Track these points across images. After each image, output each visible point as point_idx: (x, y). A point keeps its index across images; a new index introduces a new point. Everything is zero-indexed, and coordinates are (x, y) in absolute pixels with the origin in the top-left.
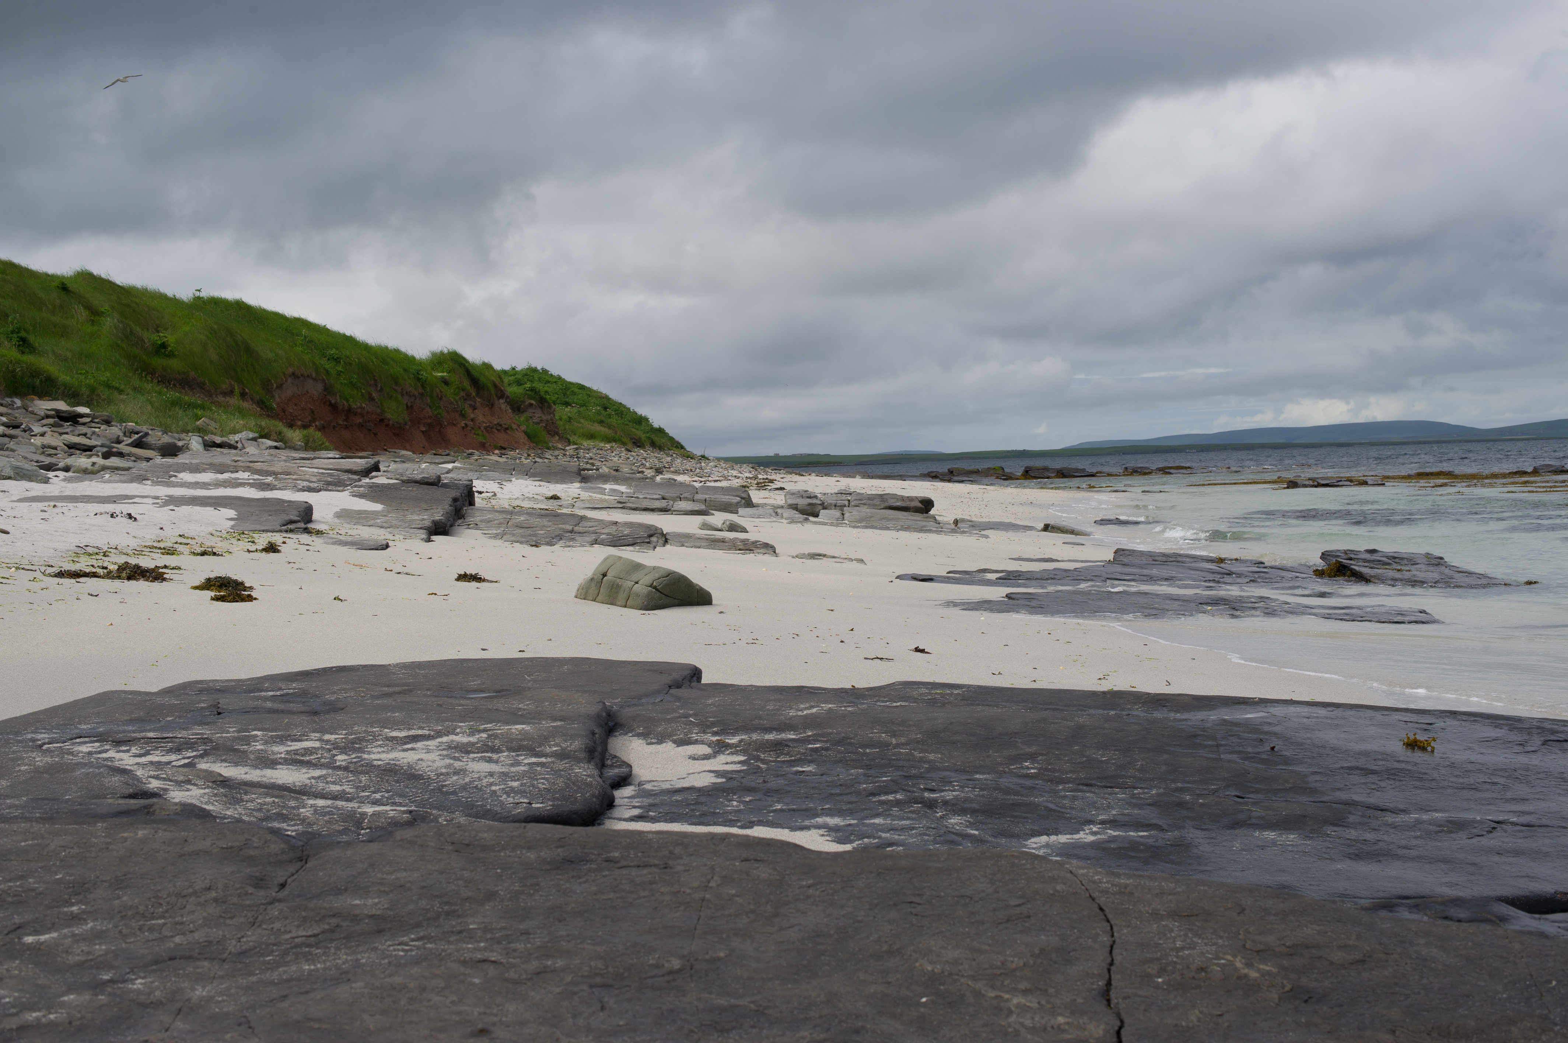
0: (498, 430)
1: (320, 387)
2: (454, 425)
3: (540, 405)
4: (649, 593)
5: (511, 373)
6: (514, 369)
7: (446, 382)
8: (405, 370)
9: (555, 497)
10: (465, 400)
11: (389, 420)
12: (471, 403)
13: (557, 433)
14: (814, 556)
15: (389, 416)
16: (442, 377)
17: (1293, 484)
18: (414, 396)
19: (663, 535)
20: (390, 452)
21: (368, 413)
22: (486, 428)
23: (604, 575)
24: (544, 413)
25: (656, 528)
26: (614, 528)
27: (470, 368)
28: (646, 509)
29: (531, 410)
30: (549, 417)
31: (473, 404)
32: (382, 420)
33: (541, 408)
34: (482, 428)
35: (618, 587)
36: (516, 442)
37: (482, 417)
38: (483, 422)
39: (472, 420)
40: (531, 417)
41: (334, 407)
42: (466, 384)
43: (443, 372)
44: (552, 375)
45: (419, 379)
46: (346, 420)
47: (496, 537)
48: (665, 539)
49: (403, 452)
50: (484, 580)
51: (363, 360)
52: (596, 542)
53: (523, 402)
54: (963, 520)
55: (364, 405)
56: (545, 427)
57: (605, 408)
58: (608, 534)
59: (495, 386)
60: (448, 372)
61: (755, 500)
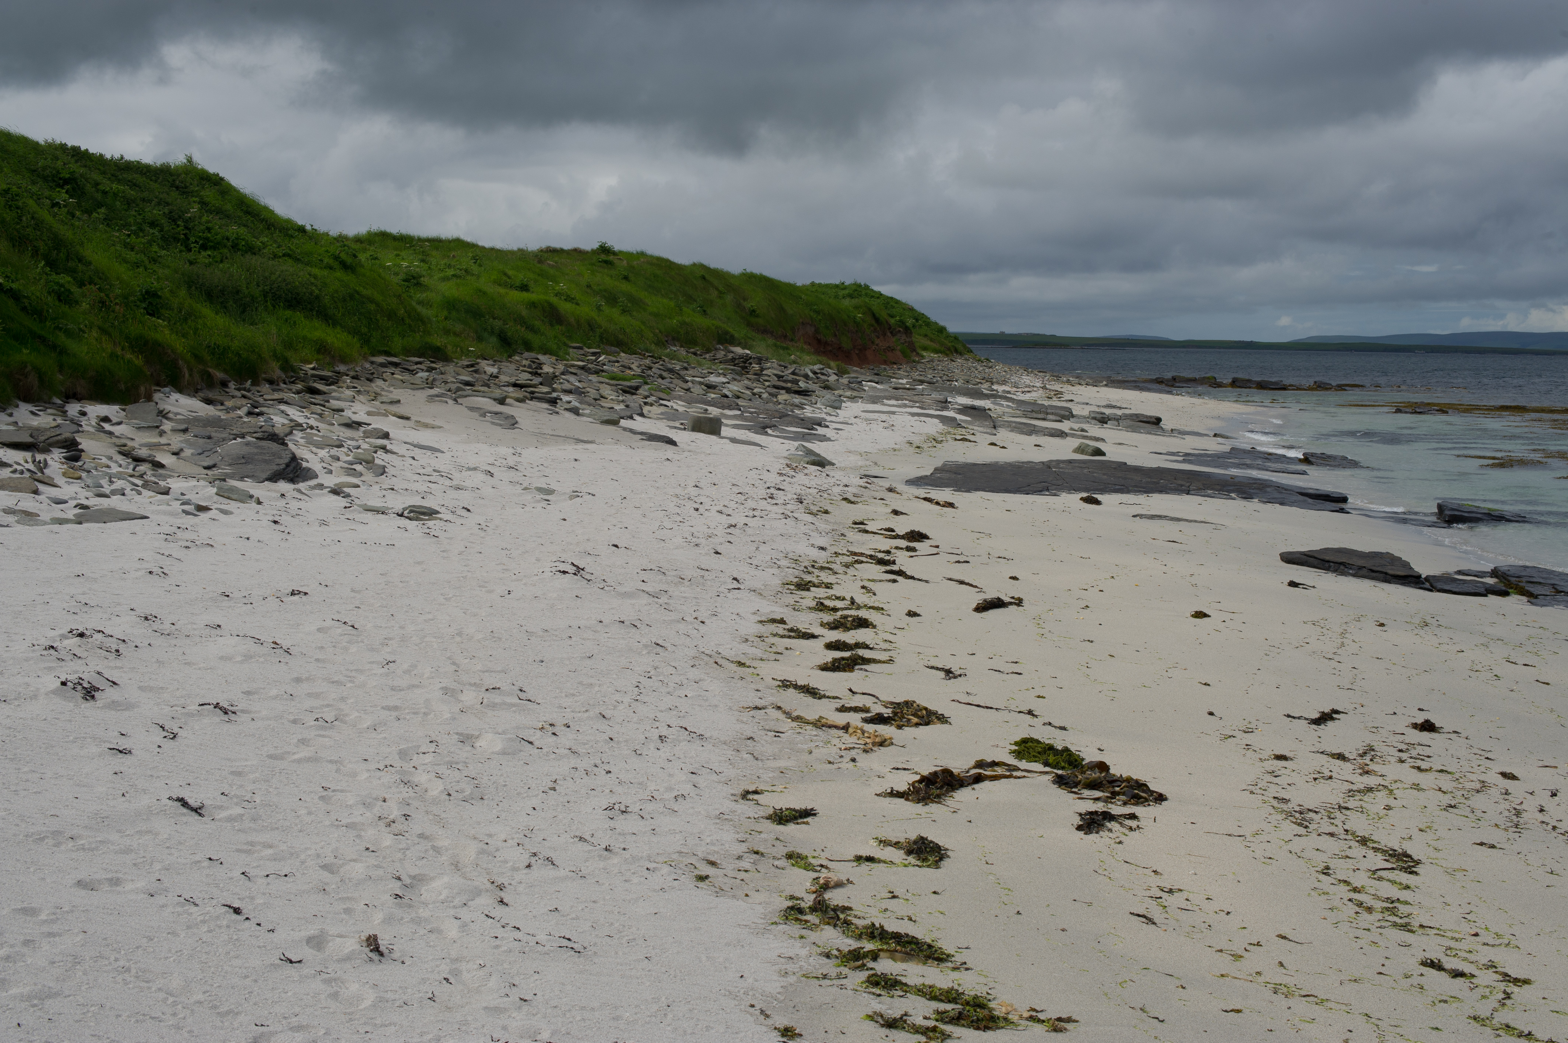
0: (888, 350)
1: (813, 329)
8: (848, 316)
12: (877, 334)
13: (914, 350)
15: (843, 345)
16: (860, 317)
18: (854, 332)
21: (834, 344)
22: (884, 350)
24: (907, 337)
27: (874, 311)
29: (899, 335)
30: (910, 337)
32: (840, 348)
33: (905, 333)
36: (898, 358)
37: (880, 342)
38: (882, 346)
39: (877, 345)
40: (902, 340)
41: (819, 341)
43: (860, 314)
44: (873, 290)
45: (855, 322)
54: (1175, 430)
55: (832, 339)
56: (908, 346)
59: (887, 322)
60: (863, 314)
61: (1074, 413)
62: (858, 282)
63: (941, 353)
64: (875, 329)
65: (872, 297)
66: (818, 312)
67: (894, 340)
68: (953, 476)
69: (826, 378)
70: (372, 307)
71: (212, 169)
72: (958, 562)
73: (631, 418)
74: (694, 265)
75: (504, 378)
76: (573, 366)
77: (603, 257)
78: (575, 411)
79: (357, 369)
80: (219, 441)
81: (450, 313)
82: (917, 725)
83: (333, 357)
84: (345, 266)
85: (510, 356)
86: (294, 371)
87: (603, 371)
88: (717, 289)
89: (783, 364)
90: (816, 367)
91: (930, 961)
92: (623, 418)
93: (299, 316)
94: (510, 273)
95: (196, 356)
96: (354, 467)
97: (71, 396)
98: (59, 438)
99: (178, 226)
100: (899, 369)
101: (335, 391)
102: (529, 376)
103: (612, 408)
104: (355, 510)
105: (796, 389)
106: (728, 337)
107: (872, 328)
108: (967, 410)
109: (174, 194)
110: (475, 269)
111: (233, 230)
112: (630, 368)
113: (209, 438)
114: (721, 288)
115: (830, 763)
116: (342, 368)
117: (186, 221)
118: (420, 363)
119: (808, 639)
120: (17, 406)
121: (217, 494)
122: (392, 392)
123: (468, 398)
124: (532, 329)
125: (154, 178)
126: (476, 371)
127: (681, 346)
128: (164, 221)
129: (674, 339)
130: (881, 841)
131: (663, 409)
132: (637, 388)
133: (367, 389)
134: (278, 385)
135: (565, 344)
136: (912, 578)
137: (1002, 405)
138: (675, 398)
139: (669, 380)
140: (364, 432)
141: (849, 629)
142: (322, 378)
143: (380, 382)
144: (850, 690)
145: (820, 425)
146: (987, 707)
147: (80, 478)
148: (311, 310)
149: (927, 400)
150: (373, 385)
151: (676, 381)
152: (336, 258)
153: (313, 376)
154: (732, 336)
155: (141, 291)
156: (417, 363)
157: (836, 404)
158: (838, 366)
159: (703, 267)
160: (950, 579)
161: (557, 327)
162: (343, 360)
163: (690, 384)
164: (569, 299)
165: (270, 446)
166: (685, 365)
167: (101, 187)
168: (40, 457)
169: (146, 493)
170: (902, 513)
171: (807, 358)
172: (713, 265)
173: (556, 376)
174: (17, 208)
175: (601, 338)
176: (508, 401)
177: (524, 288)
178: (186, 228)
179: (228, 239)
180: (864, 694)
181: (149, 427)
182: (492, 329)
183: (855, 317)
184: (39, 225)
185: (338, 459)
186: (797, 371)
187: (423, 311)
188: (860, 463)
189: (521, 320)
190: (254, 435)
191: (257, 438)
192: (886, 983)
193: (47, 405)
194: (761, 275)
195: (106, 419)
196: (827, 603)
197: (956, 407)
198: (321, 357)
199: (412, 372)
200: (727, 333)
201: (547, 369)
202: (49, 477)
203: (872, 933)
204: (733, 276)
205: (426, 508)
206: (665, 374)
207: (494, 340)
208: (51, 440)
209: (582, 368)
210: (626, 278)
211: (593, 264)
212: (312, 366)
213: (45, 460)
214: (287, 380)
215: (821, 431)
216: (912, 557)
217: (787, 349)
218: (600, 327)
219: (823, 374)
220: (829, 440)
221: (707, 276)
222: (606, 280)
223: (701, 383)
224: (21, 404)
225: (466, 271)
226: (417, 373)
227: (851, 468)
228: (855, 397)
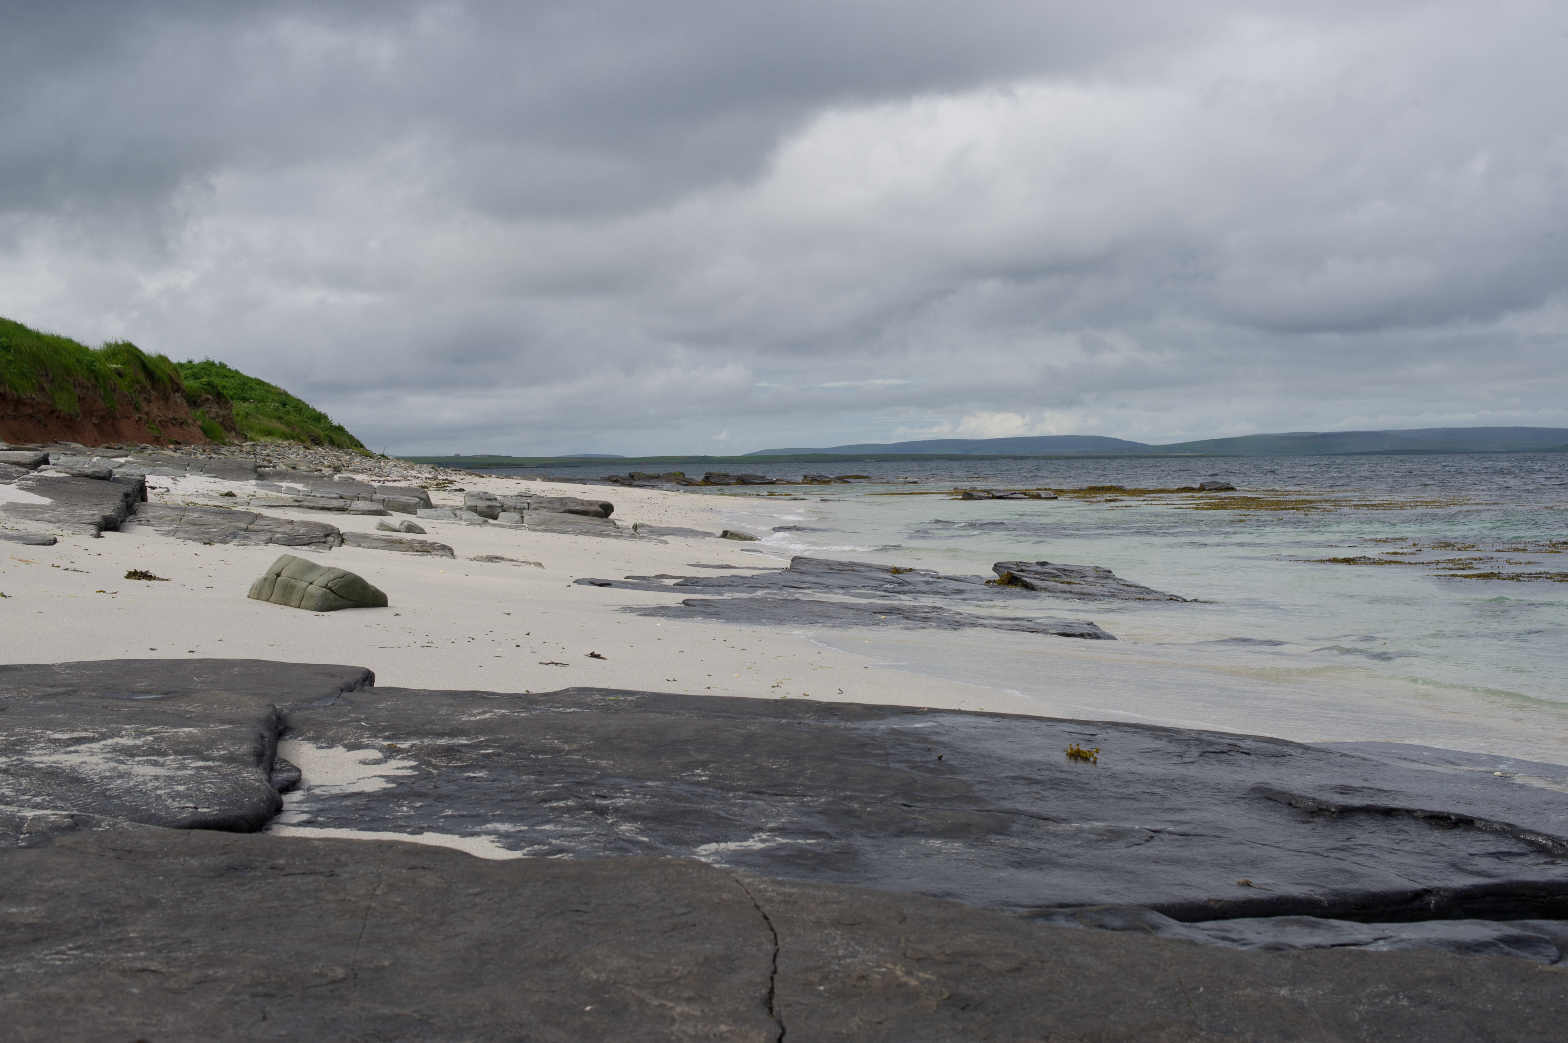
0: (173, 424)
2: (128, 418)
3: (217, 400)
4: (324, 595)
5: (188, 366)
6: (190, 362)
7: (120, 374)
8: (78, 361)
9: (230, 495)
10: (140, 392)
11: (60, 411)
12: (146, 396)
13: (234, 429)
14: (491, 559)
15: (60, 407)
16: (116, 369)
17: (968, 496)
18: (87, 387)
19: (340, 535)
20: (60, 444)
21: (38, 403)
22: (160, 422)
23: (278, 575)
24: (220, 408)
25: (333, 528)
26: (290, 527)
27: (146, 361)
28: (323, 509)
29: (208, 405)
30: (226, 413)
31: (148, 397)
32: (52, 412)
33: (218, 403)
34: (157, 422)
35: (292, 587)
36: (192, 437)
37: (157, 410)
38: (158, 416)
39: (147, 414)
40: (207, 412)
42: (141, 376)
43: (117, 364)
44: (230, 370)
45: (92, 371)
46: (15, 411)
47: (168, 533)
48: (342, 539)
49: (74, 445)
50: (155, 578)
51: (35, 349)
52: (270, 541)
53: (200, 396)
54: (642, 525)
55: (34, 396)
56: (222, 423)
57: (284, 405)
58: (283, 533)
59: (171, 379)
61: (434, 501)
62: (211, 360)
64: (143, 388)
65: (226, 376)
67: (198, 414)
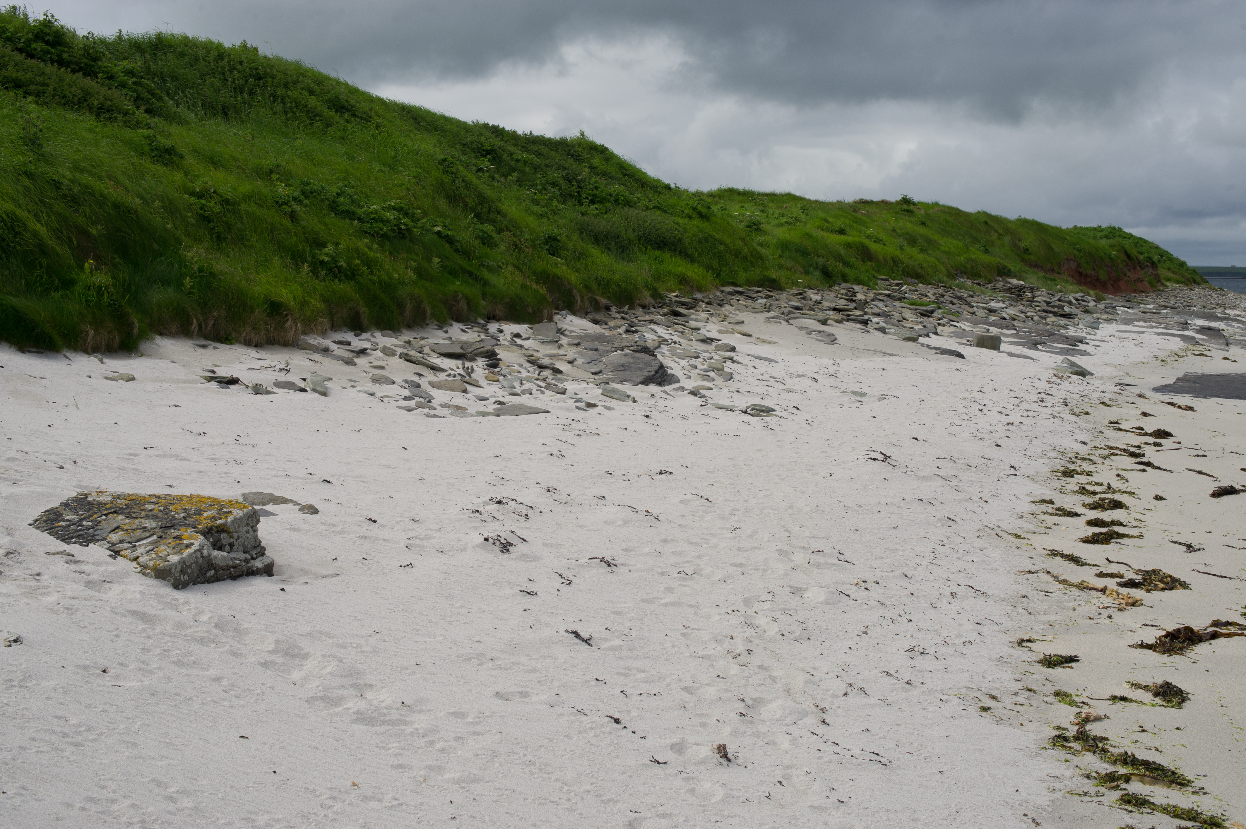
0: (1139, 282)
2: (1122, 280)
7: (1117, 257)
11: (1101, 279)
12: (1128, 268)
13: (1160, 281)
16: (1115, 255)
18: (1109, 267)
21: (1093, 276)
24: (1153, 270)
27: (1126, 249)
29: (1147, 268)
30: (1156, 272)
33: (1152, 267)
34: (1132, 282)
36: (1146, 288)
37: (1132, 275)
39: (1129, 277)
40: (1147, 272)
43: (1115, 251)
45: (1110, 258)
46: (1085, 279)
53: (1143, 264)
55: (1092, 272)
56: (1154, 278)
59: (1137, 258)
60: (1117, 251)
62: (1113, 225)
63: (1182, 283)
64: (1127, 264)
65: (1125, 237)
66: (1079, 250)
67: (1143, 272)
68: (1192, 385)
69: (1086, 304)
70: (722, 248)
71: (598, 141)
72: (1197, 456)
73: (928, 336)
74: (979, 212)
75: (826, 304)
76: (881, 294)
77: (905, 207)
78: (883, 330)
79: (711, 297)
80: (604, 353)
81: (783, 252)
82: (1163, 589)
83: (692, 287)
84: (701, 216)
85: (830, 286)
86: (661, 298)
87: (904, 298)
88: (997, 232)
89: (1051, 292)
90: (1078, 295)
91: (1174, 785)
92: (921, 336)
93: (666, 256)
94: (831, 220)
95: (587, 287)
96: (708, 373)
97: (492, 317)
98: (483, 349)
99: (573, 186)
100: (1147, 296)
101: (693, 314)
102: (846, 302)
103: (912, 328)
104: (709, 408)
105: (1062, 312)
106: (1006, 271)
107: (1124, 263)
108: (1203, 330)
109: (571, 161)
110: (803, 217)
111: (616, 188)
112: (927, 296)
113: (596, 350)
114: (1000, 231)
115: (1090, 618)
116: (699, 296)
117: (578, 182)
118: (760, 292)
119: (1072, 516)
120: (451, 325)
121: (602, 394)
122: (737, 315)
123: (797, 320)
124: (847, 264)
125: (554, 149)
126: (804, 299)
127: (968, 278)
128: (562, 182)
129: (962, 272)
130: (1133, 685)
131: (953, 329)
132: (932, 312)
133: (718, 312)
134: (649, 309)
135: (874, 277)
136: (1159, 468)
137: (1234, 327)
138: (963, 320)
139: (958, 305)
140: (716, 346)
141: (1106, 509)
142: (683, 304)
143: (728, 307)
144: (1107, 559)
145: (1081, 342)
146: (1222, 577)
147: (498, 381)
148: (675, 250)
149: (1170, 322)
150: (723, 309)
151: (963, 306)
152: (694, 209)
153: (676, 302)
154: (1009, 270)
155: (544, 236)
156: (757, 292)
157: (1095, 325)
158: (1096, 294)
159: (985, 214)
160: (1191, 470)
161: (869, 263)
162: (700, 290)
163: (975, 309)
164: (878, 241)
165: (643, 357)
166: (971, 293)
167: (515, 156)
168: (468, 364)
169: (548, 392)
170: (1150, 415)
171: (1071, 287)
172: (994, 213)
173: (867, 302)
174: (452, 173)
175: (903, 271)
176: (829, 322)
177: (842, 232)
178: (579, 187)
179: (611, 195)
180: (1118, 563)
181: (550, 342)
182: (817, 265)
183: (1110, 254)
184: (468, 185)
185: (696, 368)
186: (1062, 298)
187: (763, 251)
188: (1114, 374)
189: (838, 257)
190: (631, 348)
191: (633, 351)
192: (1137, 802)
193: (474, 325)
194: (1033, 220)
195: (518, 335)
196: (1088, 487)
197: (1195, 327)
198: (682, 287)
199: (754, 299)
200: (1005, 267)
201: (860, 296)
202: (475, 380)
203: (1125, 760)
204: (1011, 221)
205: (764, 406)
206: (955, 301)
207: (817, 273)
208: (476, 351)
209: (888, 296)
210: (923, 224)
211: (897, 213)
212: (675, 294)
213: (472, 367)
214: (656, 305)
215: (1082, 347)
216: (1158, 451)
217: (1054, 280)
218: (903, 263)
219: (1084, 301)
220: (1089, 354)
221: (989, 222)
222: (907, 225)
223: (984, 308)
224: (454, 324)
225: (796, 219)
226: (757, 300)
227: (1107, 378)
228: (1111, 319)
